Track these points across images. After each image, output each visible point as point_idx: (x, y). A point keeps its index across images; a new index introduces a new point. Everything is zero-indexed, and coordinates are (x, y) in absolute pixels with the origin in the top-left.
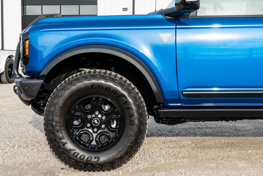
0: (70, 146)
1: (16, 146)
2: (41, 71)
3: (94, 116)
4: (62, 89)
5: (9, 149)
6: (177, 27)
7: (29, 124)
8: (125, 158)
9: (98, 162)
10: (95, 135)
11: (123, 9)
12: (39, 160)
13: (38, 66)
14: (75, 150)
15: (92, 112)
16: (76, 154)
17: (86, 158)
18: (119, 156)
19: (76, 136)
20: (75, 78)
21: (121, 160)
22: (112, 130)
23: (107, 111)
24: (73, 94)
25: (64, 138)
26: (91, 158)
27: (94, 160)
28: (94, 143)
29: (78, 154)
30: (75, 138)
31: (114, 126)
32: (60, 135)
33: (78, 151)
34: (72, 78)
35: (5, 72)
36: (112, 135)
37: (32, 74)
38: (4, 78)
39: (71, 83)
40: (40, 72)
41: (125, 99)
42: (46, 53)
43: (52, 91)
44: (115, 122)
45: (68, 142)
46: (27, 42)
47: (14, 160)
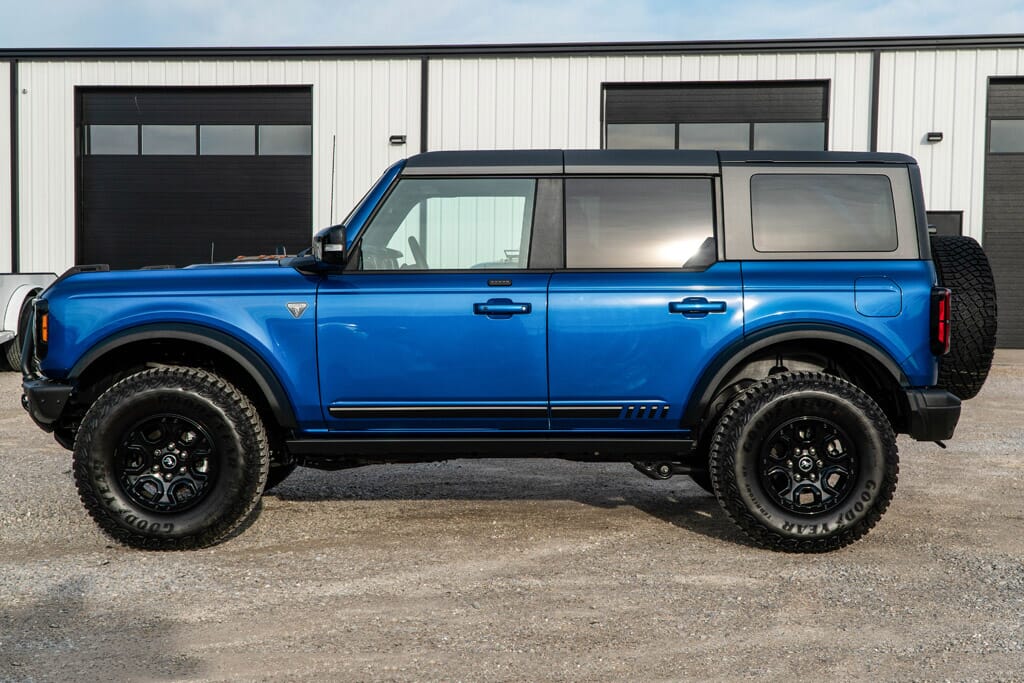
0: (120, 504)
1: (29, 514)
2: (71, 369)
3: (165, 450)
4: (105, 403)
5: (14, 519)
6: (320, 291)
7: (64, 476)
8: (221, 526)
9: (172, 533)
10: (166, 486)
11: (392, 138)
12: (69, 536)
13: (65, 360)
14: (130, 511)
15: (163, 444)
16: (132, 518)
17: (149, 525)
18: (209, 522)
19: (132, 486)
20: (129, 383)
21: (213, 530)
22: (200, 477)
23: (190, 442)
24: (126, 411)
25: (108, 491)
26: (159, 525)
27: (163, 529)
28: (165, 499)
29: (136, 518)
30: (130, 491)
31: (204, 469)
32: (103, 485)
33: (134, 513)
34: (140, 376)
35: (18, 339)
36: (196, 484)
37: (55, 375)
38: (16, 356)
39: (122, 392)
40: (67, 372)
41: (220, 421)
42: (85, 333)
43: (88, 406)
44: (206, 462)
45: (117, 497)
46: (45, 318)
47: (21, 536)
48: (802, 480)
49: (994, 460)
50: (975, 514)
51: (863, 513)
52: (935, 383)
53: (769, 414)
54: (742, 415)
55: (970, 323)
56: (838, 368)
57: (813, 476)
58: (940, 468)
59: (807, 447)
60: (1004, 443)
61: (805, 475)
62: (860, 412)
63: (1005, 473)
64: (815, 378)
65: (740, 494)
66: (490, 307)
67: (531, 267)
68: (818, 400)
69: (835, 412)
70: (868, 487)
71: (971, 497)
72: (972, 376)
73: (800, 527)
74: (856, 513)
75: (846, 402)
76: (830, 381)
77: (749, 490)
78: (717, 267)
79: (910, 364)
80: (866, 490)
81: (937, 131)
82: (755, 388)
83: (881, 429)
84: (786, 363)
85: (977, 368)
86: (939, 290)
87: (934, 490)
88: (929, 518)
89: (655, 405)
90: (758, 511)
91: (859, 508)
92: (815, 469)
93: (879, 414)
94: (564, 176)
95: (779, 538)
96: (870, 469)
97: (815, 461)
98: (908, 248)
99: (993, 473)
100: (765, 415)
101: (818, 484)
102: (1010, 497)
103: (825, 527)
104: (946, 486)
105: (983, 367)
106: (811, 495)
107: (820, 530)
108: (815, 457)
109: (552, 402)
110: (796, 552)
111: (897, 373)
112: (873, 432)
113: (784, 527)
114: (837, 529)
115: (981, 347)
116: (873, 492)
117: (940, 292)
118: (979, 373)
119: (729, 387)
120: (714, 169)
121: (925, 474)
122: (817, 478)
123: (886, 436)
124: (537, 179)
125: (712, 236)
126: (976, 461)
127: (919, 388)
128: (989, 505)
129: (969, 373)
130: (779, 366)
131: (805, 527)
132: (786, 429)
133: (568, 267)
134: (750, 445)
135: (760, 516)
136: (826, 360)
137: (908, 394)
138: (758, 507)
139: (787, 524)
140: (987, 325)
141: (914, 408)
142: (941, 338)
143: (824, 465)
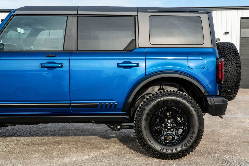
48: (168, 131)
49: (242, 120)
50: (234, 141)
51: (191, 144)
52: (218, 94)
53: (154, 107)
54: (144, 107)
55: (231, 72)
56: (183, 89)
57: (172, 130)
58: (225, 123)
59: (170, 119)
60: (245, 114)
61: (169, 130)
62: (189, 105)
63: (245, 125)
64: (172, 92)
65: (143, 137)
66: (46, 65)
67: (64, 50)
68: (173, 101)
69: (180, 105)
70: (192, 134)
71: (234, 134)
72: (232, 92)
73: (166, 150)
74: (188, 144)
75: (184, 101)
76: (178, 93)
77: (147, 136)
78: (136, 50)
79: (208, 87)
80: (192, 135)
81: (227, 31)
82: (150, 96)
83: (197, 112)
84: (164, 87)
85: (234, 89)
86: (219, 59)
87: (222, 132)
88: (219, 142)
89: (112, 103)
90: (150, 143)
91: (189, 142)
92: (173, 127)
93: (196, 106)
94: (78, 15)
95: (158, 154)
96: (193, 127)
97: (173, 124)
98: (208, 44)
99: (241, 125)
100: (153, 107)
101: (174, 133)
102: (247, 134)
103: (176, 149)
104: (226, 129)
105: (236, 89)
106: (171, 137)
107: (174, 151)
108: (173, 122)
109: (71, 102)
110: (166, 159)
111: (203, 90)
112: (194, 113)
113: (160, 150)
114: (181, 151)
115: (235, 81)
116: (195, 136)
117: (220, 60)
118: (235, 91)
119: (143, 96)
120: (135, 13)
121: (220, 125)
122: (173, 130)
123: (199, 114)
124: (67, 16)
125: (134, 38)
126: (236, 120)
127: (211, 96)
128: (239, 137)
129: (231, 91)
130: (161, 88)
131: (169, 150)
132: (161, 112)
133: (79, 50)
134: (147, 118)
135: (151, 146)
136: (179, 86)
137: (207, 98)
138: (151, 142)
139: (162, 148)
140: (237, 73)
141: (210, 103)
142: (220, 77)
143: (176, 126)
